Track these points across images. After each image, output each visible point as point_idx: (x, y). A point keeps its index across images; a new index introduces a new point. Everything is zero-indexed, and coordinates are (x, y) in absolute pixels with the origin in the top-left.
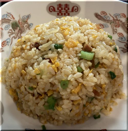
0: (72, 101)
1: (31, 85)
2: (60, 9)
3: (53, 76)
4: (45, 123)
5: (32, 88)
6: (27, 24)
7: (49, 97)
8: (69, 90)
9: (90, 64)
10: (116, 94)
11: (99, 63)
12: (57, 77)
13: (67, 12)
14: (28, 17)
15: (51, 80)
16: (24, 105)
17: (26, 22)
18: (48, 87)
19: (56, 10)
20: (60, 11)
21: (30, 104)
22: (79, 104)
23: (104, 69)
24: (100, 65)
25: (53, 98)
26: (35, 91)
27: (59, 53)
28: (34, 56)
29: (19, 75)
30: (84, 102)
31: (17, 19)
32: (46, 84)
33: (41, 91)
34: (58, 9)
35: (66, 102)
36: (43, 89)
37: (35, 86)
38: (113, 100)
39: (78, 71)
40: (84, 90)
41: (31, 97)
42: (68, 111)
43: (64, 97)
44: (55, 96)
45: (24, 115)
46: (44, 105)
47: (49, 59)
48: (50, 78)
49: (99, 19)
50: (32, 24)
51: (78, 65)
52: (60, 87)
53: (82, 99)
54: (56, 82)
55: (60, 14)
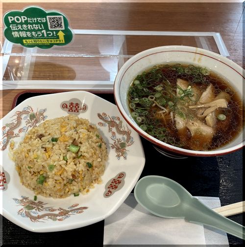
0: (56, 180)
1: (30, 165)
2: (71, 106)
3: (45, 160)
4: (38, 194)
5: (30, 167)
6: (43, 116)
7: (41, 175)
8: (53, 172)
9: (74, 155)
10: (95, 180)
11: (81, 155)
12: (47, 162)
13: (76, 109)
14: (45, 110)
15: (43, 164)
16: (24, 180)
17: (42, 114)
18: (41, 168)
19: (68, 107)
20: (71, 109)
21: (28, 178)
22: (60, 183)
23: (84, 160)
24: (82, 157)
25: (43, 177)
26: (32, 170)
27: (53, 145)
28: (37, 144)
29: (24, 157)
30: (65, 182)
31: (35, 112)
32: (39, 165)
33: (36, 171)
34: (70, 106)
35: (51, 180)
36: (37, 169)
37: (32, 166)
38: (92, 184)
39: (64, 159)
40: (65, 173)
41: (29, 173)
42: (52, 187)
43: (50, 176)
44: (44, 175)
45: (24, 187)
46: (37, 180)
47: (46, 148)
48: (43, 162)
49: (101, 119)
50: (47, 116)
51: (65, 155)
52: (48, 169)
53: (63, 180)
54: (46, 165)
55: (71, 111)
